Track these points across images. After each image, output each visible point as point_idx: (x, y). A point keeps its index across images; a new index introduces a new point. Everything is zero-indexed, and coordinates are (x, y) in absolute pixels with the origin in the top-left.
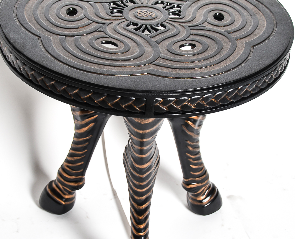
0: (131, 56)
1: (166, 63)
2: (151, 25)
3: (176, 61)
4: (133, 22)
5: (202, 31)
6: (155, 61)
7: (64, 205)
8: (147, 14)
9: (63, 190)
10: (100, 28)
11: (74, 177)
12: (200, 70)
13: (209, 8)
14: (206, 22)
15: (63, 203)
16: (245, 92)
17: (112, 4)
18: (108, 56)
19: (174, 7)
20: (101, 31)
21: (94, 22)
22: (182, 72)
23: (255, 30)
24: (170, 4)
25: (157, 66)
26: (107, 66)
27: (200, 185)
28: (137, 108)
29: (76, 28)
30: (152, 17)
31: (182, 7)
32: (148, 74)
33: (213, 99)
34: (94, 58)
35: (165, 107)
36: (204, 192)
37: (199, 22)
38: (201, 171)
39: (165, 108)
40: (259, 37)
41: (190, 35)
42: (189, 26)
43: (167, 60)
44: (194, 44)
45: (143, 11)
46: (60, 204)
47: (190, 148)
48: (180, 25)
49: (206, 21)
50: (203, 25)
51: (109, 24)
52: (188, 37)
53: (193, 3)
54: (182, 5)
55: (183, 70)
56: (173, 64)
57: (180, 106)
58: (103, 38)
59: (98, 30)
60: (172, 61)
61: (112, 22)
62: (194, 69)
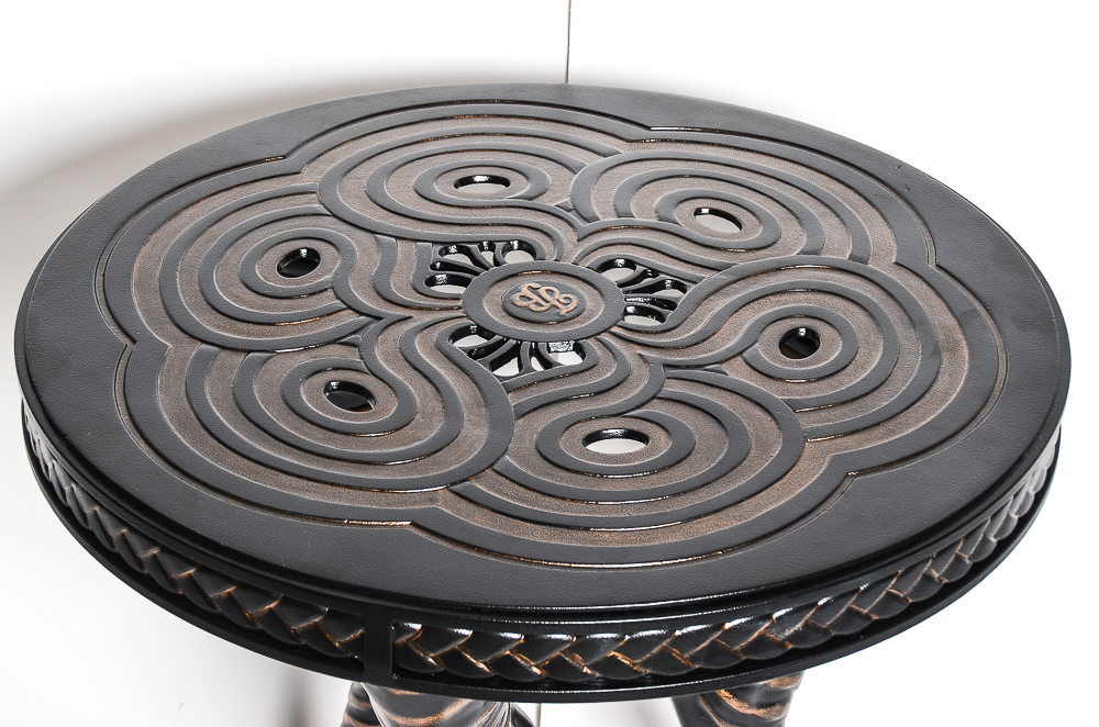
0: (396, 450)
1: (500, 492)
2: (536, 343)
3: (538, 492)
4: (481, 324)
5: (705, 388)
6: (467, 480)
8: (548, 302)
10: (354, 333)
12: (607, 535)
13: (784, 307)
14: (739, 358)
16: (755, 640)
17: (453, 249)
18: (317, 439)
19: (661, 286)
20: (354, 345)
21: (350, 308)
22: (539, 535)
23: (901, 412)
24: (655, 273)
25: (463, 501)
26: (290, 478)
28: (337, 644)
29: (273, 324)
30: (559, 315)
31: (691, 288)
32: (414, 524)
33: (617, 654)
34: (265, 443)
35: (432, 655)
37: (715, 352)
39: (433, 658)
40: (900, 439)
41: (654, 397)
42: (668, 366)
43: (511, 480)
44: (644, 435)
45: (542, 291)
48: (640, 355)
49: (740, 353)
50: (724, 367)
51: (394, 323)
52: (638, 407)
53: (740, 279)
54: (695, 283)
55: (546, 529)
56: (523, 501)
57: (488, 659)
58: (344, 369)
59: (343, 337)
60: (526, 487)
61: (411, 317)
62: (587, 529)
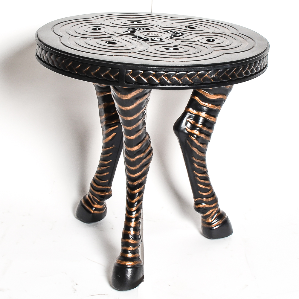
0: (123, 48)
3: (156, 54)
4: (139, 36)
6: (139, 52)
7: (93, 213)
9: (92, 199)
11: (101, 187)
15: (92, 212)
18: (105, 47)
20: (111, 38)
27: (208, 206)
28: (113, 77)
29: (92, 35)
32: (128, 56)
33: (175, 77)
36: (213, 215)
38: (208, 192)
39: (134, 78)
41: (179, 45)
43: (149, 52)
44: (178, 49)
46: (90, 212)
47: (196, 165)
52: (176, 46)
57: (146, 79)
58: (109, 40)
59: (108, 37)
60: (153, 53)
